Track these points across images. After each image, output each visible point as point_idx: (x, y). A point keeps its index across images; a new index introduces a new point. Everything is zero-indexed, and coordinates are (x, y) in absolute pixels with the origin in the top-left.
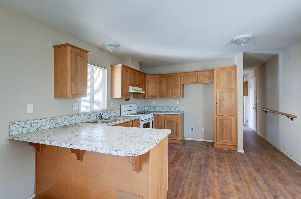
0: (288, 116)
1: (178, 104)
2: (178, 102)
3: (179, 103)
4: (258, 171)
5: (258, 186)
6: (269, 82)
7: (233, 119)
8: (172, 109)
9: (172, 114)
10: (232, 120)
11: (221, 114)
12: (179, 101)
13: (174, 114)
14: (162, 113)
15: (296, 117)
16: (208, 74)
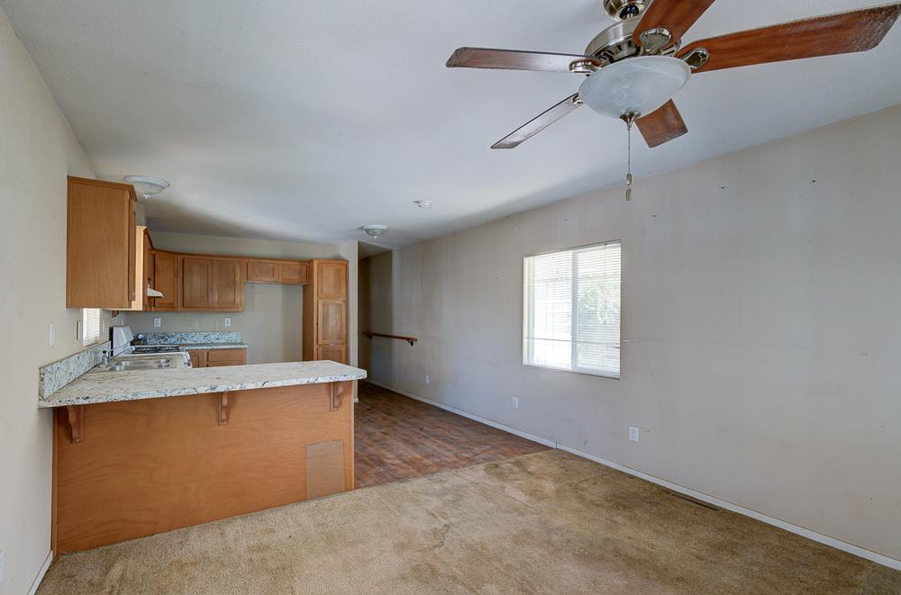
0: (408, 339)
1: (226, 325)
2: (228, 322)
3: (229, 324)
4: (390, 414)
5: (401, 426)
6: (375, 290)
7: (343, 349)
8: (213, 338)
9: (227, 347)
10: (340, 351)
11: (326, 342)
12: (229, 319)
13: (233, 347)
14: (201, 348)
15: (416, 340)
16: (298, 267)
